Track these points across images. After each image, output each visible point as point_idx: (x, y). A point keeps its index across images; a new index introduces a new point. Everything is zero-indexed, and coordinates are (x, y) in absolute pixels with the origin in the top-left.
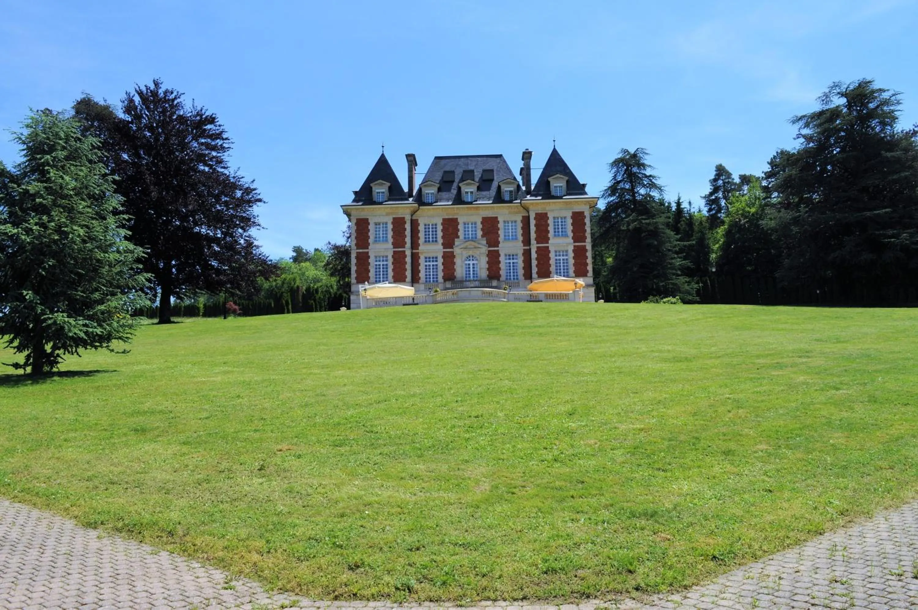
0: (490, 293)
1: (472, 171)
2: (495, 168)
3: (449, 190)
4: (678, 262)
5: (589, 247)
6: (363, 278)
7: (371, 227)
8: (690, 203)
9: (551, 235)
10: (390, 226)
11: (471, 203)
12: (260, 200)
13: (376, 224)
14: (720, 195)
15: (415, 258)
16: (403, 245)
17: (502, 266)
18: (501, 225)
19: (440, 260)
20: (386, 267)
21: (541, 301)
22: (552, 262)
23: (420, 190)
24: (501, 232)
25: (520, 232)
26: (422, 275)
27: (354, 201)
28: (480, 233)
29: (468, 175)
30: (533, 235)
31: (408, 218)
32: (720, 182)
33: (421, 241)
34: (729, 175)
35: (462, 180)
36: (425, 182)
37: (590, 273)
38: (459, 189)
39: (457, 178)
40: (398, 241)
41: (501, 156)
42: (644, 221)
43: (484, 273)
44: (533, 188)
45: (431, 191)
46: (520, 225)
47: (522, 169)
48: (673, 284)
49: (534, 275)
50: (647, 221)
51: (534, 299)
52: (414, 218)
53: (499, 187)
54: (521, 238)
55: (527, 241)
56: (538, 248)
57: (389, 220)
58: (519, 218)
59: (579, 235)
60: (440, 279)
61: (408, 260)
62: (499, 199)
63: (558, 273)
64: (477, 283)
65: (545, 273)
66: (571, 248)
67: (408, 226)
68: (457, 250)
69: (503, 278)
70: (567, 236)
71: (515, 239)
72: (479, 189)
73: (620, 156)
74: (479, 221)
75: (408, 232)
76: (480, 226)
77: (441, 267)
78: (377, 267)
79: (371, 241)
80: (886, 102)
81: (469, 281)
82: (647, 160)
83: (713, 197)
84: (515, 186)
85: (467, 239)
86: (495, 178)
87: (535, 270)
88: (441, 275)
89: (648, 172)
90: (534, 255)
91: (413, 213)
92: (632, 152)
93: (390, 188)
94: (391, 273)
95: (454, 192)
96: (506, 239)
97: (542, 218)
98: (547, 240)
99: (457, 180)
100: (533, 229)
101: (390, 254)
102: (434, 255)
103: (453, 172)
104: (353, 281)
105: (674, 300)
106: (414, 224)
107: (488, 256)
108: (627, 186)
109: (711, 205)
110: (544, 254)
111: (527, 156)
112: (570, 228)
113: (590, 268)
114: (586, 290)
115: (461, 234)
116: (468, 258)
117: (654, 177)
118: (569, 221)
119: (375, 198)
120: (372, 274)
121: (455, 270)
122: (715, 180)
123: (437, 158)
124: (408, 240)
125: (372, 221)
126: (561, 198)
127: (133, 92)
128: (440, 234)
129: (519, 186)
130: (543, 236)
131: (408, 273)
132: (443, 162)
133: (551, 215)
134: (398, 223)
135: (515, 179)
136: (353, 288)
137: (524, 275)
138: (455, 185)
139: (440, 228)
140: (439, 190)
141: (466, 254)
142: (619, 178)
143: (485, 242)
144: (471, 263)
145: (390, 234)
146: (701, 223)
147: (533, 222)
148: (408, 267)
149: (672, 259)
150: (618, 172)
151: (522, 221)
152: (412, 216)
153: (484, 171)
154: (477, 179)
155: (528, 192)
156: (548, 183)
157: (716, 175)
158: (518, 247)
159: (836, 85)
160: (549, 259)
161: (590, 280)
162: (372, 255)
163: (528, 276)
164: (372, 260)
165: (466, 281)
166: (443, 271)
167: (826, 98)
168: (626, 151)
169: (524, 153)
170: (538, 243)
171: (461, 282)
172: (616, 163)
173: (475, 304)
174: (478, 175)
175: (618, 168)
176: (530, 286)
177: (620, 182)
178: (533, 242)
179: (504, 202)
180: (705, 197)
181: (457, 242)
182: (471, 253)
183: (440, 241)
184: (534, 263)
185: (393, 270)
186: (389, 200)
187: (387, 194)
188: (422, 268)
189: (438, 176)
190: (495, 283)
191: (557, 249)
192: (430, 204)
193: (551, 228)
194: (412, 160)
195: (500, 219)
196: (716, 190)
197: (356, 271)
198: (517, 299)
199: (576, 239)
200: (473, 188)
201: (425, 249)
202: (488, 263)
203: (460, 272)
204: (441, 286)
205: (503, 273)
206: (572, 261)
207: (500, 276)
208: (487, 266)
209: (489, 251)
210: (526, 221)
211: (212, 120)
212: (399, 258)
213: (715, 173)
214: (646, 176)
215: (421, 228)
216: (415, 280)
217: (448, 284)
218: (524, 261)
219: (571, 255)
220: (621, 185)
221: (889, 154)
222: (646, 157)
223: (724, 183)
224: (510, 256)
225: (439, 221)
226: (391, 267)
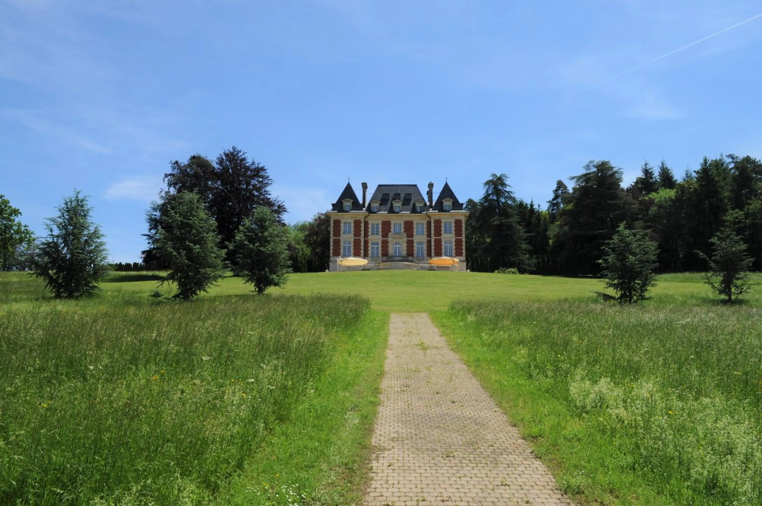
0: (408, 265)
1: (399, 194)
2: (412, 193)
3: (386, 205)
4: (524, 246)
5: (464, 239)
6: (337, 254)
7: (342, 225)
8: (539, 206)
9: (443, 232)
10: (353, 225)
11: (398, 213)
12: (286, 211)
13: (345, 223)
14: (559, 200)
15: (366, 242)
16: (360, 235)
17: (415, 248)
18: (415, 226)
19: (380, 245)
20: (349, 247)
21: (434, 270)
22: (443, 247)
23: (369, 204)
24: (415, 230)
25: (425, 229)
26: (370, 252)
27: (333, 210)
28: (403, 230)
29: (397, 196)
30: (433, 232)
31: (363, 220)
32: (560, 192)
33: (370, 233)
34: (565, 187)
35: (394, 199)
36: (372, 200)
37: (464, 254)
38: (392, 204)
39: (391, 197)
40: (357, 233)
41: (415, 186)
42: (503, 221)
43: (404, 253)
44: (434, 204)
45: (375, 205)
46: (425, 226)
47: (428, 192)
48: (519, 259)
49: (433, 255)
50: (505, 220)
51: (431, 269)
52: (366, 220)
53: (414, 204)
54: (425, 233)
55: (429, 235)
56: (435, 239)
57: (352, 221)
58: (425, 222)
59: (458, 233)
60: (380, 255)
61: (362, 244)
62: (414, 211)
63: (446, 255)
64: (400, 258)
65: (438, 254)
66: (453, 240)
67: (362, 225)
68: (390, 239)
69: (415, 256)
70: (451, 233)
71: (423, 233)
72: (403, 204)
73: (491, 178)
74: (402, 223)
75: (362, 228)
76: (403, 226)
77: (380, 248)
78: (345, 248)
79: (341, 232)
80: (616, 172)
81: (396, 256)
82: (507, 182)
83: (555, 202)
84: (424, 204)
85: (395, 233)
86: (412, 198)
87: (433, 251)
88: (380, 253)
89: (508, 189)
90: (433, 243)
91: (366, 217)
92: (498, 176)
93: (353, 203)
94: (352, 251)
95: (389, 206)
96: (418, 234)
97: (438, 223)
98: (440, 235)
99: (390, 199)
100: (433, 228)
101: (352, 241)
102: (377, 241)
103: (388, 194)
104: (331, 255)
105: (513, 270)
106: (366, 224)
107: (407, 243)
108: (495, 198)
109: (553, 207)
110: (438, 243)
111: (431, 186)
112: (453, 228)
113: (464, 251)
114: (461, 264)
115: (392, 230)
116: (396, 244)
117: (511, 192)
118: (453, 225)
119: (345, 209)
120: (342, 251)
121: (388, 250)
122: (557, 190)
123: (379, 186)
124: (362, 233)
125: (342, 221)
126: (449, 211)
127: (223, 154)
128: (380, 230)
129: (425, 204)
130: (438, 232)
131: (362, 252)
132: (383, 188)
133: (443, 221)
134: (357, 223)
135: (423, 200)
136: (332, 259)
137: (427, 254)
138: (389, 202)
139: (380, 226)
140: (381, 204)
141: (394, 241)
142: (490, 192)
143: (405, 235)
144: (398, 246)
145: (352, 229)
146: (545, 219)
147: (433, 225)
148: (362, 248)
149: (521, 243)
150: (489, 188)
151: (427, 224)
152: (365, 218)
153: (406, 194)
154: (402, 199)
155: (431, 206)
156: (442, 203)
157: (557, 187)
158: (424, 238)
159: (591, 162)
160: (441, 246)
161: (464, 258)
162: (342, 240)
163: (429, 255)
164: (342, 243)
165: (395, 256)
166: (382, 250)
167: (588, 167)
168: (494, 175)
169: (429, 184)
170: (435, 236)
171: (392, 257)
172: (488, 183)
173: (400, 271)
174: (402, 196)
175: (489, 185)
176: (430, 261)
177: (490, 194)
178: (433, 235)
179: (416, 212)
180: (549, 202)
181: (390, 235)
182: (397, 241)
183: (380, 233)
184: (433, 247)
185: (354, 249)
186: (353, 210)
187: (351, 206)
188: (370, 249)
189: (380, 196)
190: (410, 258)
191: (446, 240)
192: (375, 213)
193: (443, 228)
194: (365, 186)
195: (415, 222)
196: (556, 197)
197: (333, 249)
198: (423, 268)
199: (457, 235)
200: (400, 204)
201: (371, 238)
202: (407, 247)
203: (391, 251)
204: (380, 259)
205: (415, 252)
206: (454, 247)
207: (413, 254)
208: (406, 248)
209: (408, 240)
210: (429, 224)
211: (263, 169)
212: (357, 243)
213: (556, 186)
214: (506, 191)
215: (370, 226)
216: (366, 256)
217: (385, 259)
218: (427, 246)
219: (454, 243)
220: (491, 197)
221: (611, 202)
222: (507, 179)
223: (562, 193)
224: (419, 243)
225: (380, 222)
226: (352, 248)
